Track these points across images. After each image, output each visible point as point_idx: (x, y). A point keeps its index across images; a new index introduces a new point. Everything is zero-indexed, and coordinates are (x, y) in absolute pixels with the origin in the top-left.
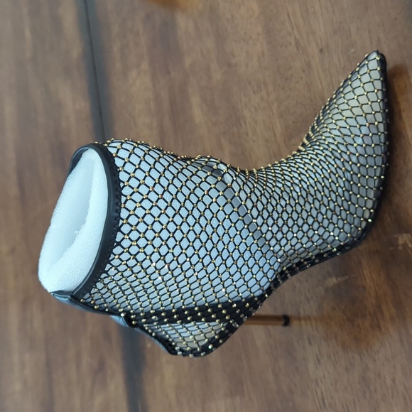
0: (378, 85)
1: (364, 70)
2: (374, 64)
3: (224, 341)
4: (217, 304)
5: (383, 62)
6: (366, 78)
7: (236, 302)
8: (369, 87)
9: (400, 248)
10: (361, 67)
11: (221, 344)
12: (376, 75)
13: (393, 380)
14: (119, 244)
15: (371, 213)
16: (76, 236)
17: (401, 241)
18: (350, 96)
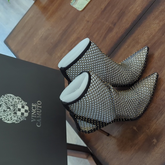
0: (154, 81)
1: (152, 76)
2: (155, 76)
3: (94, 131)
4: (97, 121)
5: (158, 76)
6: (152, 78)
7: (102, 122)
8: (152, 81)
9: (152, 141)
10: (152, 75)
11: (93, 132)
12: (155, 78)
13: (122, 158)
14: (85, 96)
15: (142, 113)
16: (76, 90)
17: (154, 140)
18: (147, 81)
